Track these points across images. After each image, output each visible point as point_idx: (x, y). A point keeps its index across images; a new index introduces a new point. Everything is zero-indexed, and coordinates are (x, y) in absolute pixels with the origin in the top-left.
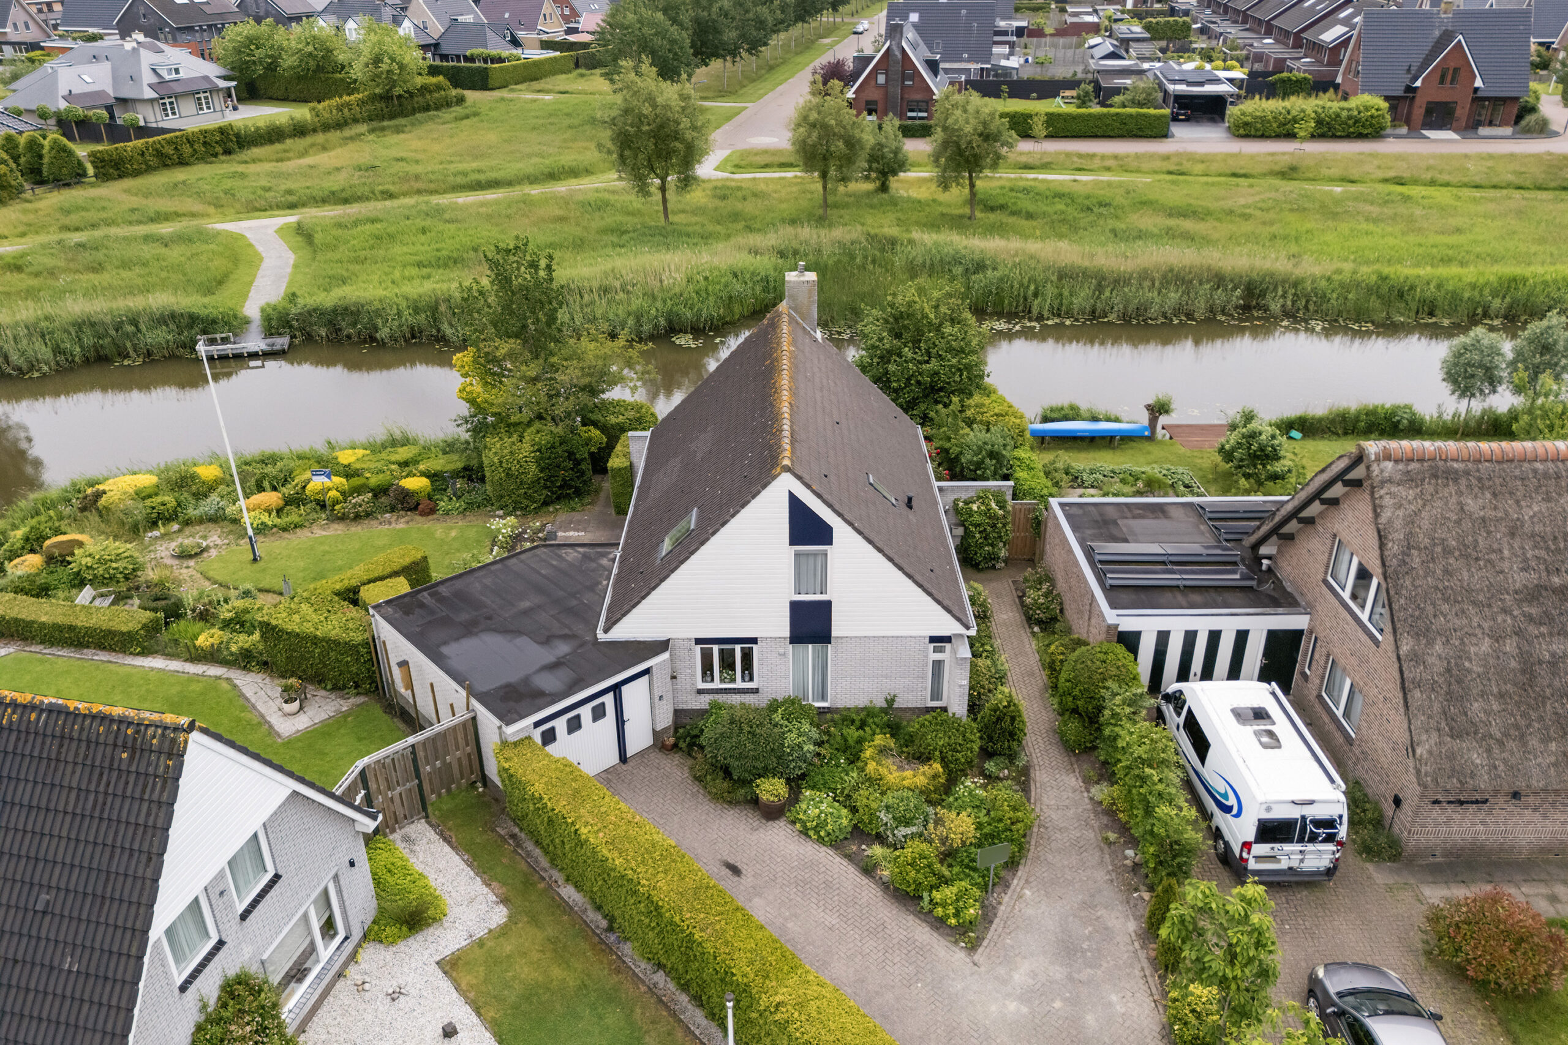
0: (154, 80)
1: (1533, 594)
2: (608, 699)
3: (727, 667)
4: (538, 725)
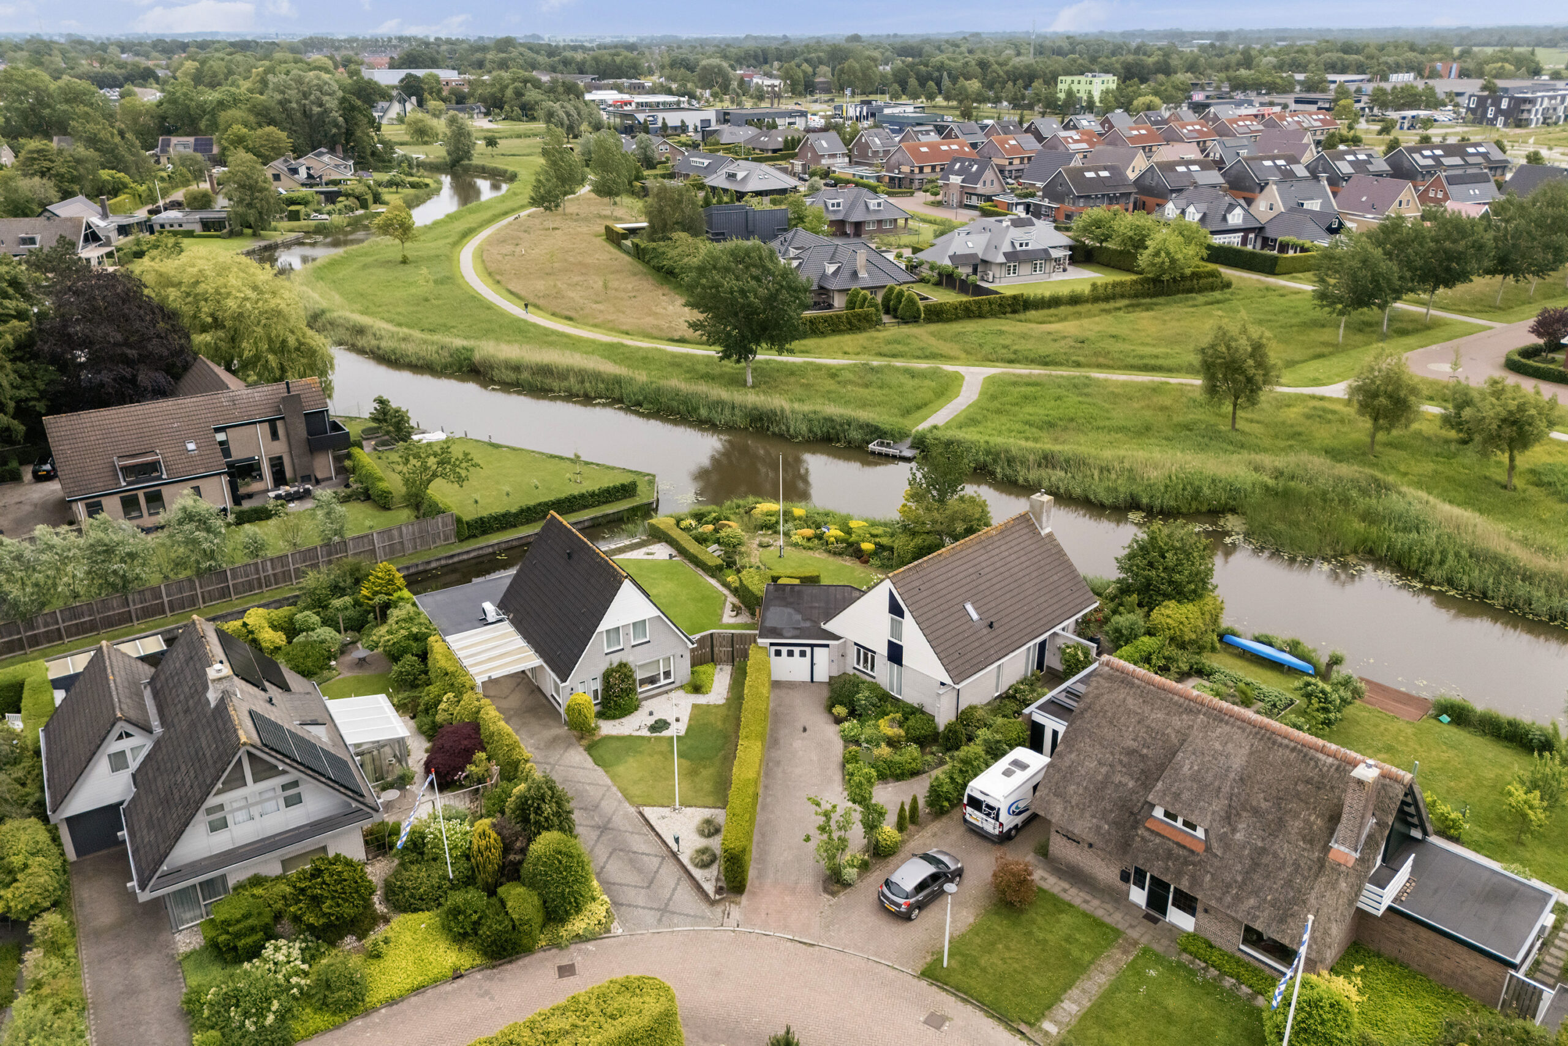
0: (1009, 249)
1: (1131, 752)
2: (808, 650)
3: (866, 661)
4: (772, 644)
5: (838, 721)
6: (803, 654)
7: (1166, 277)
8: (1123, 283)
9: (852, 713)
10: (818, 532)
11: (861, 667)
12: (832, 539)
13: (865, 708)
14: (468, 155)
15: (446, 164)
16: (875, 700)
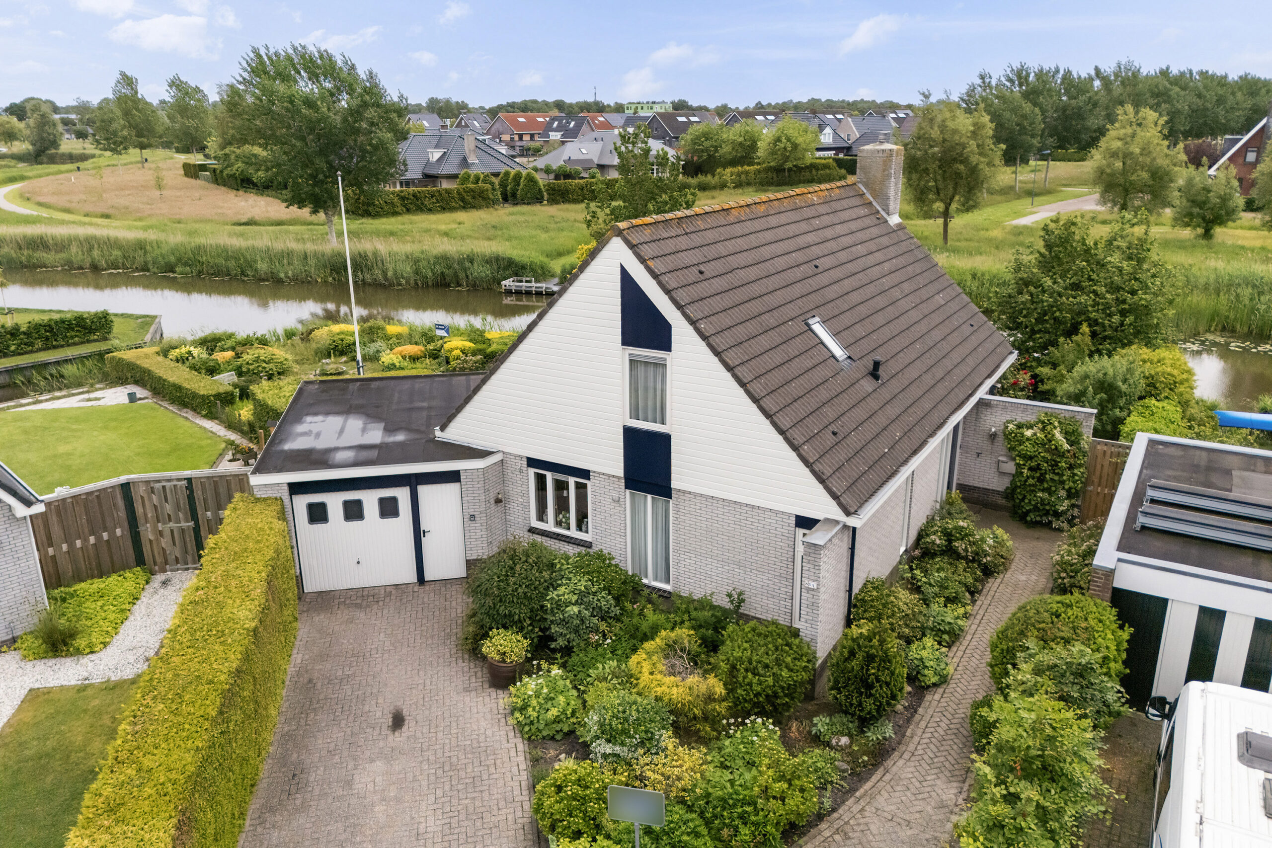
2: (402, 494)
3: (562, 505)
4: (296, 489)
5: (503, 677)
6: (389, 508)
7: (789, 165)
8: (747, 173)
9: (542, 648)
10: (431, 347)
11: (550, 526)
12: (457, 352)
13: (579, 628)
14: (55, 144)
15: (29, 154)
16: (606, 601)
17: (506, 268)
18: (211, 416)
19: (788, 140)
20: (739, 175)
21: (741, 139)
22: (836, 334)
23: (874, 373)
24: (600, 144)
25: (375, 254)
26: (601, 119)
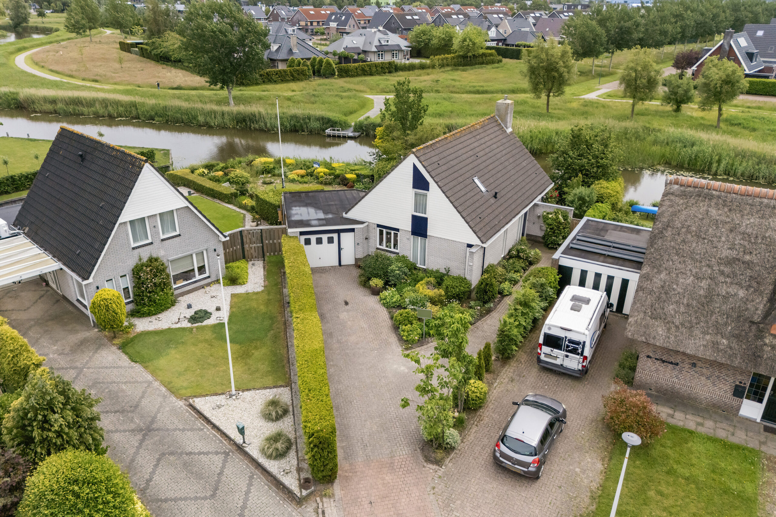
0: (378, 44)
2: (335, 236)
3: (388, 240)
4: (302, 233)
5: (376, 292)
6: (330, 240)
7: (470, 54)
8: (447, 58)
9: (387, 284)
10: (309, 171)
11: (384, 247)
12: (322, 174)
13: (398, 278)
14: (25, 20)
15: (10, 26)
16: (406, 270)
17: (327, 123)
18: (229, 203)
19: (471, 40)
20: (442, 60)
21: (444, 36)
22: (482, 183)
23: (495, 196)
24: (363, 38)
25: (260, 113)
26: (359, 12)
